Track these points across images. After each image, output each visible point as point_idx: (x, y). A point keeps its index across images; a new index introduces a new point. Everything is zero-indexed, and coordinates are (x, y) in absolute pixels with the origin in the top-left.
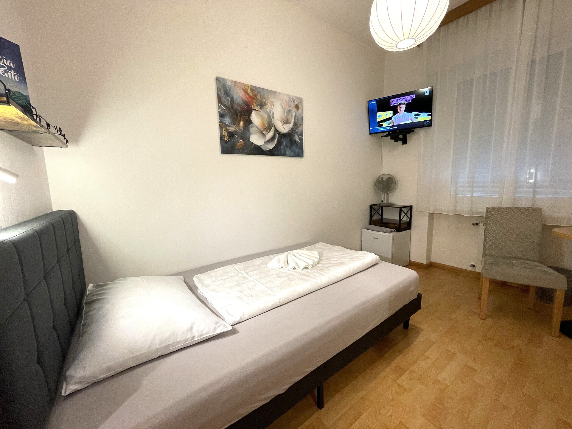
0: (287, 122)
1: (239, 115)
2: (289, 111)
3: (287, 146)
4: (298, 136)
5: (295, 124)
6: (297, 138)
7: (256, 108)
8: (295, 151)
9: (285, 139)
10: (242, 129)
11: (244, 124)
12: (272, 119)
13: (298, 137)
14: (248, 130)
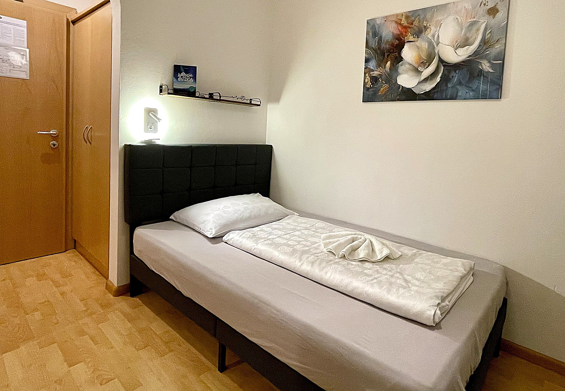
0: (465, 43)
1: (386, 54)
2: (473, 24)
3: (460, 83)
4: (489, 62)
5: (484, 42)
6: (486, 66)
7: (411, 38)
8: (478, 87)
9: (457, 72)
10: (389, 71)
11: (392, 65)
12: (436, 46)
13: (488, 64)
14: (396, 70)
